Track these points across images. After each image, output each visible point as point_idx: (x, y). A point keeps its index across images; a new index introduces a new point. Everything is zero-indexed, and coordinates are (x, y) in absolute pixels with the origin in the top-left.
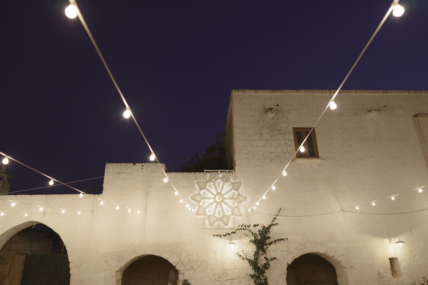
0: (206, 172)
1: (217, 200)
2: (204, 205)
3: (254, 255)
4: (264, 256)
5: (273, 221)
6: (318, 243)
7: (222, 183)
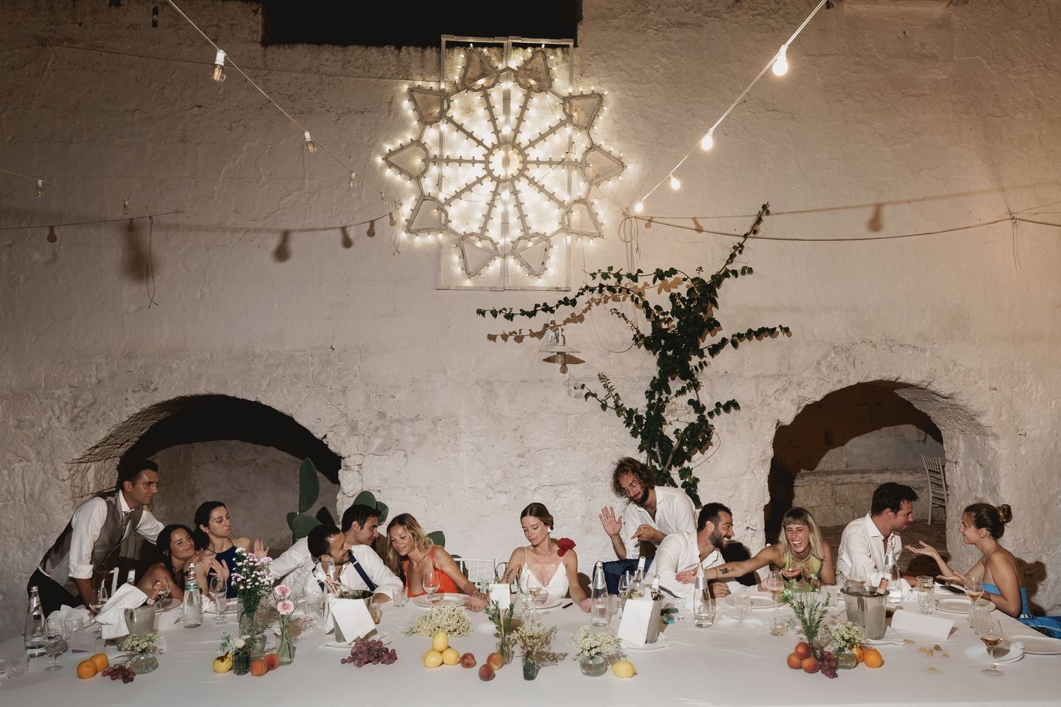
0: (451, 45)
1: (498, 170)
2: (440, 190)
3: (650, 395)
4: (691, 395)
5: (732, 256)
6: (901, 346)
7: (518, 95)
